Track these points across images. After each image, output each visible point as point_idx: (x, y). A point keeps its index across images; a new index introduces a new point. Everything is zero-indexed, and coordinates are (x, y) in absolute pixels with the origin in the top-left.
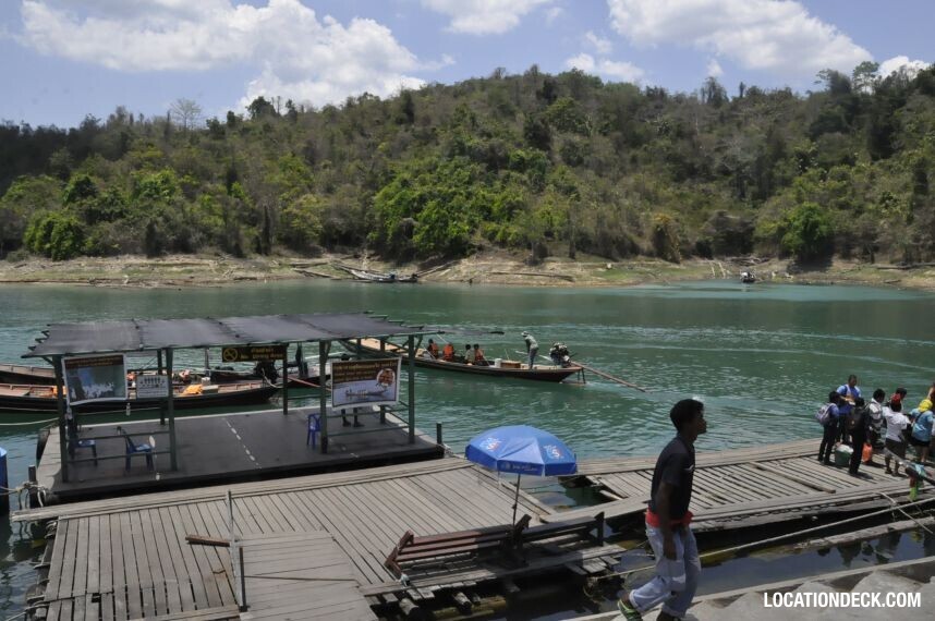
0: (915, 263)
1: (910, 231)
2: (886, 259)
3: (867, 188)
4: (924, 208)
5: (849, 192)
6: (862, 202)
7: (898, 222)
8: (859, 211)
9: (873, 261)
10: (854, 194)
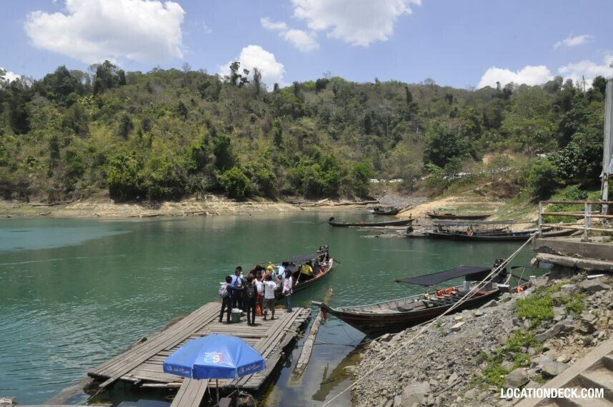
0: (57, 202)
1: (51, 181)
2: (37, 200)
3: (17, 153)
4: (59, 167)
5: (5, 155)
6: (14, 161)
7: (41, 176)
8: (14, 168)
9: (28, 201)
10: (9, 156)
